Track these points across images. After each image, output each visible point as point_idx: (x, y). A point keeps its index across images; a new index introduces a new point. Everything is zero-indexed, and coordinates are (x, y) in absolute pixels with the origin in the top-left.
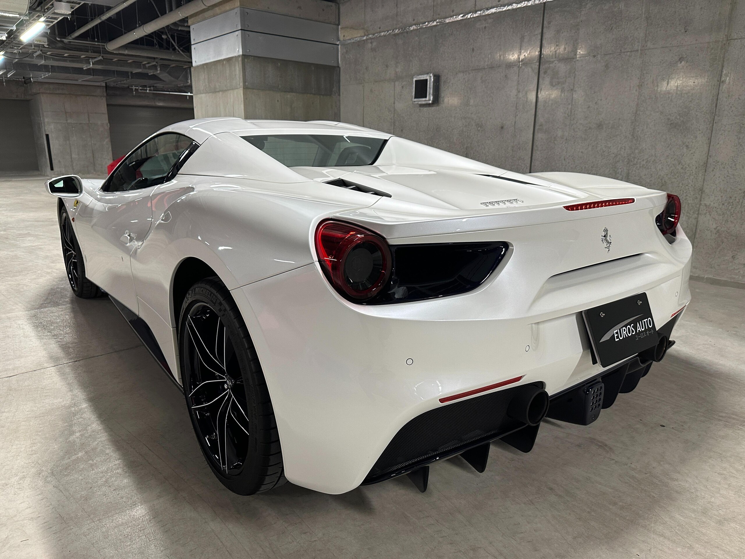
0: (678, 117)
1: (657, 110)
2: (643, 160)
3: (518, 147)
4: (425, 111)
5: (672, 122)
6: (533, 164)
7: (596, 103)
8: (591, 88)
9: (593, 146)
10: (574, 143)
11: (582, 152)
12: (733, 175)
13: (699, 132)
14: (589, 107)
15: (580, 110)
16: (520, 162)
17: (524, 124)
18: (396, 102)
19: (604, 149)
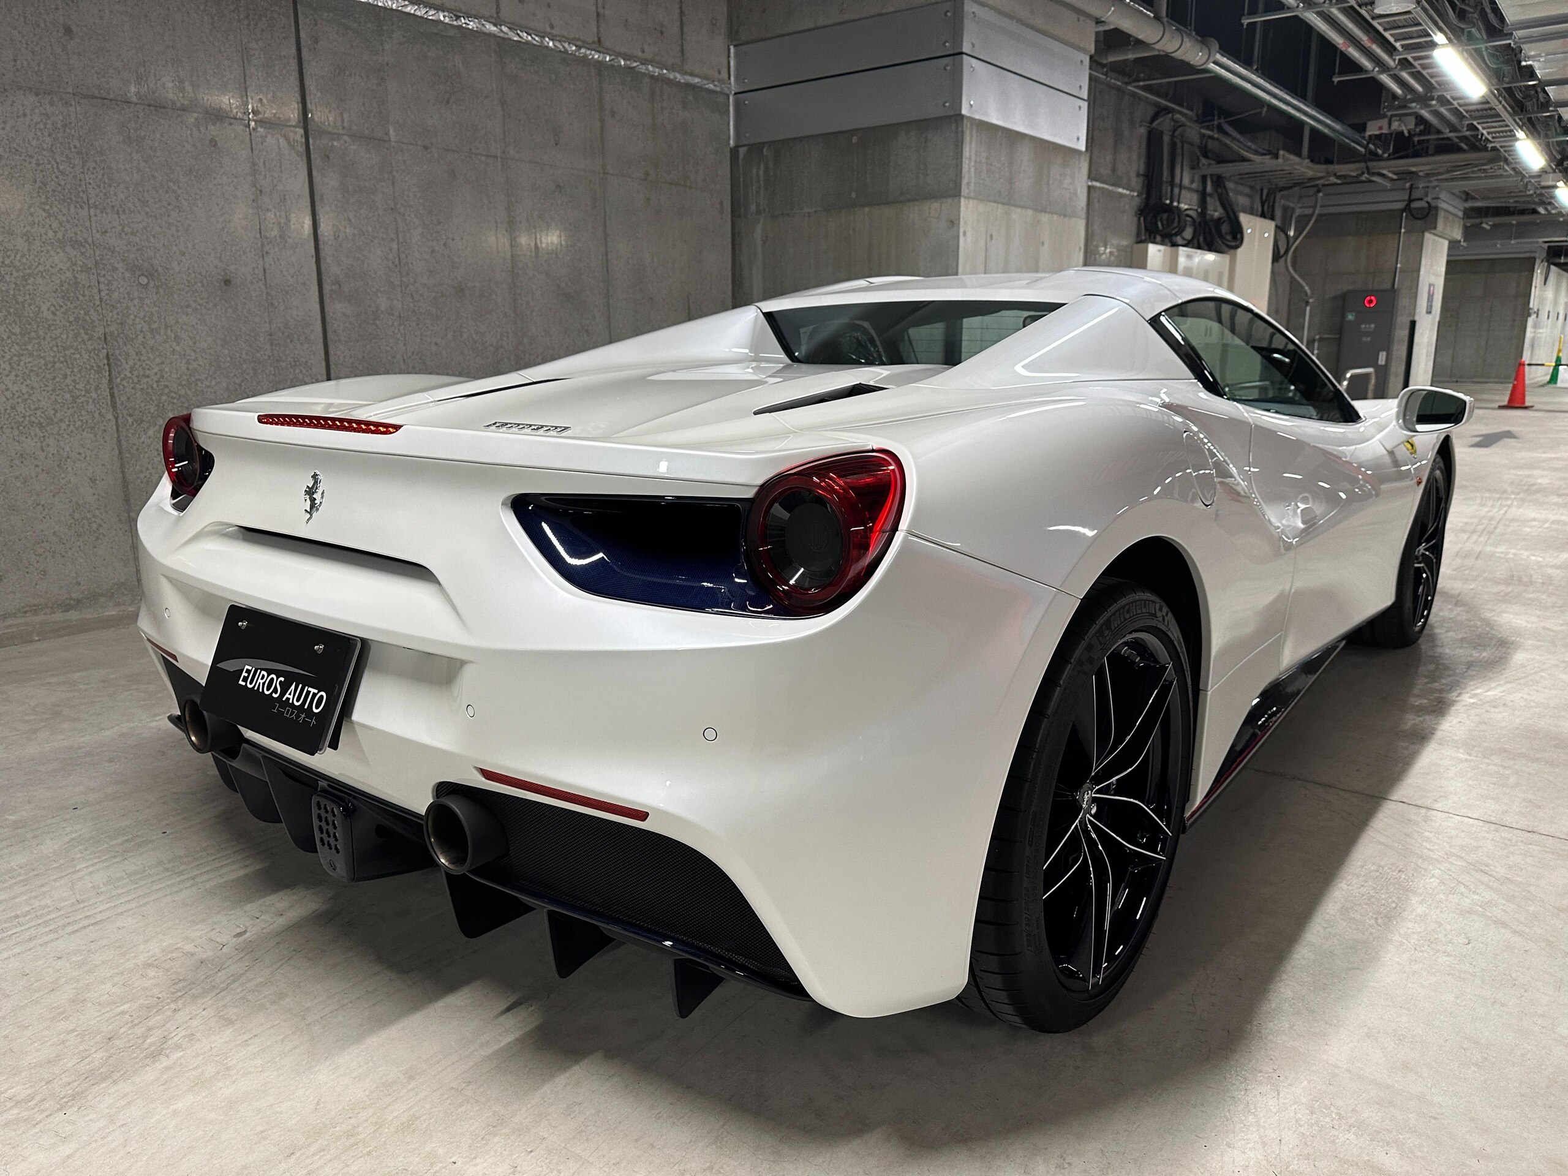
3: (286, 334)
7: (445, 244)
8: (430, 212)
9: (455, 331)
10: (418, 325)
11: (436, 344)
14: (433, 251)
15: (417, 255)
17: (292, 277)
19: (474, 336)
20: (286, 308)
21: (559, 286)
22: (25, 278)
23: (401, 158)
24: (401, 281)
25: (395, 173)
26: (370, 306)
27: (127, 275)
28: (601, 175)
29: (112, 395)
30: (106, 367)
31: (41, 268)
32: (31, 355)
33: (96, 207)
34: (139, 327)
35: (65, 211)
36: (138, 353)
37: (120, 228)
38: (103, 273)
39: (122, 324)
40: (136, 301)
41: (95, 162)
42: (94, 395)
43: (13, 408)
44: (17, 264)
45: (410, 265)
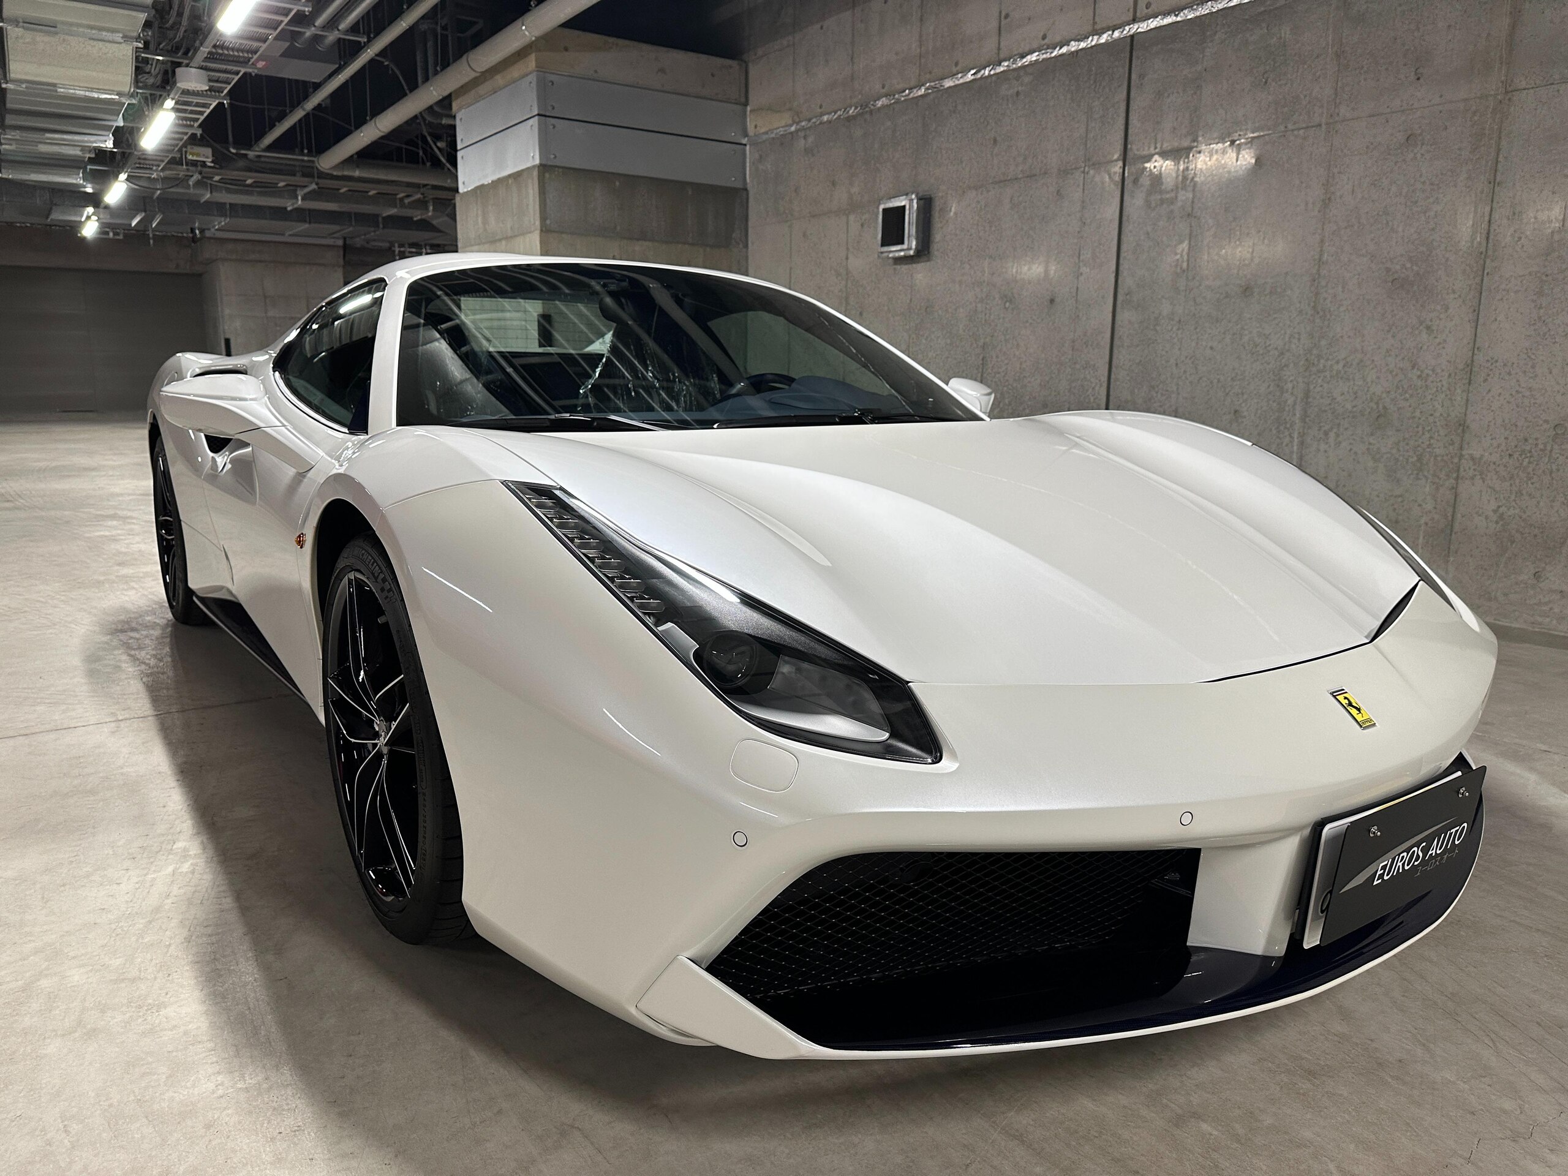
0: (1408, 265)
1: (1364, 251)
2: (1338, 362)
3: (1084, 341)
4: (905, 272)
5: (1396, 276)
6: (1113, 376)
8: (1226, 210)
9: (1234, 334)
10: (1196, 328)
11: (1211, 348)
12: (1530, 389)
13: (1452, 296)
16: (1087, 372)
17: (1096, 291)
18: (850, 256)
19: (1256, 339)
20: (1087, 319)
27: (1000, 301)
30: (982, 366)
33: (992, 257)
34: (1000, 338)
35: (978, 262)
36: (997, 356)
45: (1198, 269)
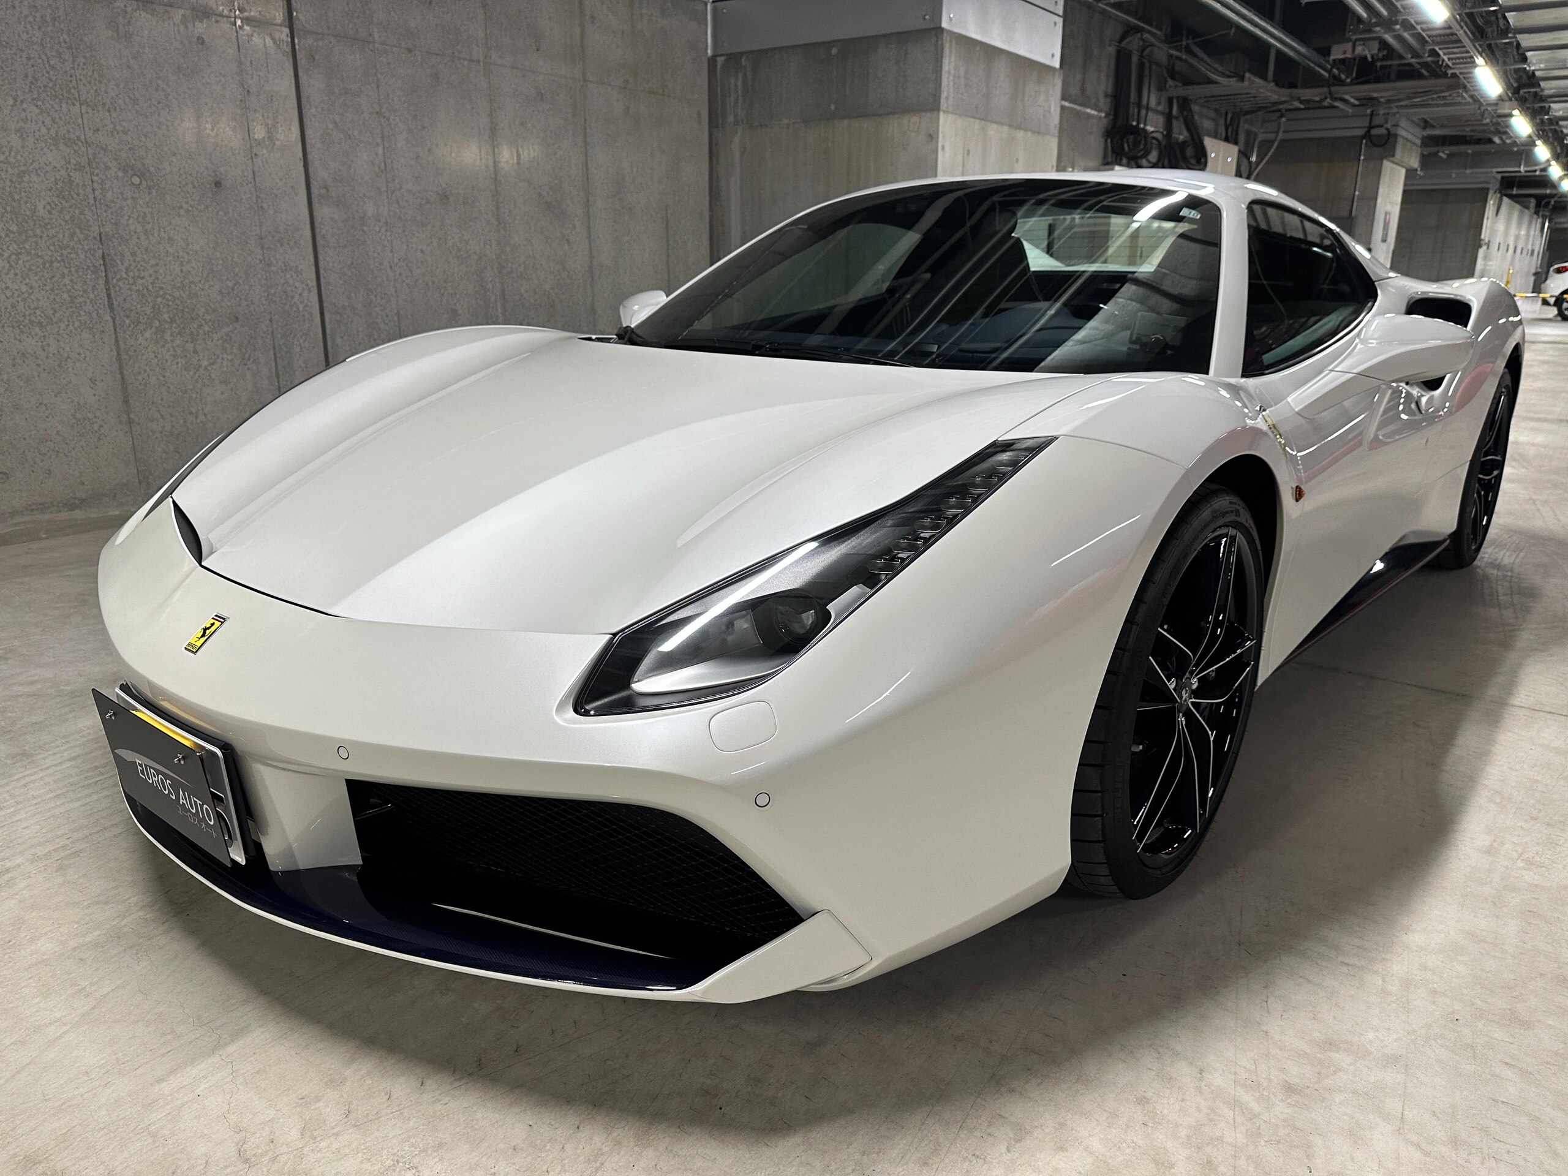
3: (276, 238)
6: (322, 280)
7: (429, 150)
8: (415, 117)
9: (440, 239)
10: (404, 231)
11: (422, 251)
14: (418, 157)
15: (402, 160)
16: (288, 276)
17: (281, 180)
19: (459, 244)
20: (276, 212)
21: (540, 195)
22: (20, 175)
23: (385, 60)
24: (387, 187)
25: (379, 76)
26: (357, 212)
27: (120, 174)
28: (582, 83)
29: (109, 296)
30: (102, 268)
31: (36, 165)
32: (29, 254)
33: (88, 105)
34: (132, 228)
35: (58, 108)
36: (133, 254)
37: (111, 126)
38: (96, 171)
39: (116, 224)
40: (130, 201)
41: (85, 57)
42: (91, 296)
43: (14, 306)
44: (12, 160)
45: (396, 171)
